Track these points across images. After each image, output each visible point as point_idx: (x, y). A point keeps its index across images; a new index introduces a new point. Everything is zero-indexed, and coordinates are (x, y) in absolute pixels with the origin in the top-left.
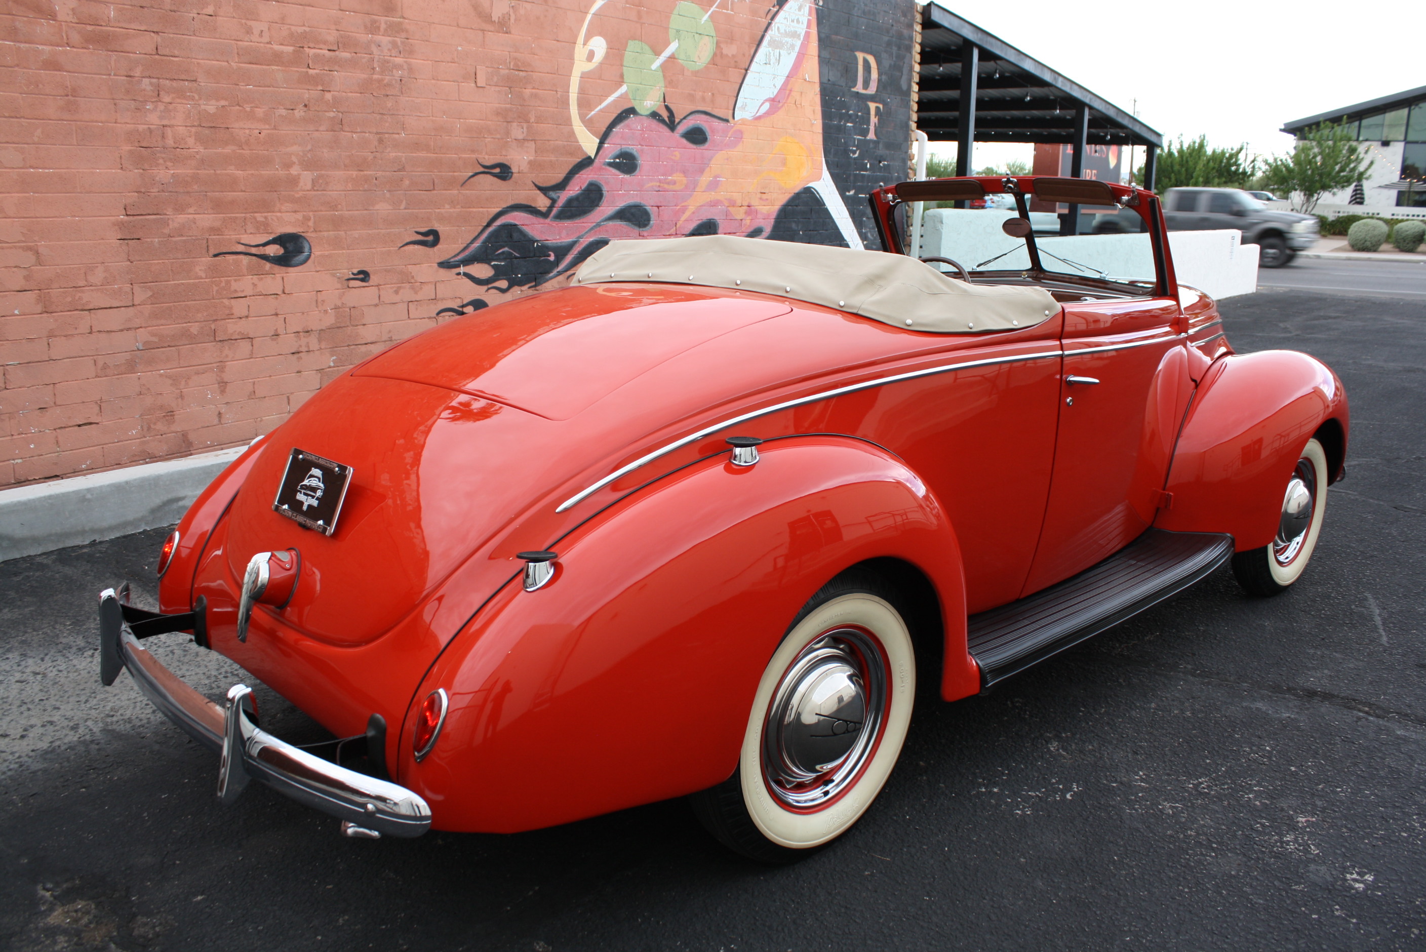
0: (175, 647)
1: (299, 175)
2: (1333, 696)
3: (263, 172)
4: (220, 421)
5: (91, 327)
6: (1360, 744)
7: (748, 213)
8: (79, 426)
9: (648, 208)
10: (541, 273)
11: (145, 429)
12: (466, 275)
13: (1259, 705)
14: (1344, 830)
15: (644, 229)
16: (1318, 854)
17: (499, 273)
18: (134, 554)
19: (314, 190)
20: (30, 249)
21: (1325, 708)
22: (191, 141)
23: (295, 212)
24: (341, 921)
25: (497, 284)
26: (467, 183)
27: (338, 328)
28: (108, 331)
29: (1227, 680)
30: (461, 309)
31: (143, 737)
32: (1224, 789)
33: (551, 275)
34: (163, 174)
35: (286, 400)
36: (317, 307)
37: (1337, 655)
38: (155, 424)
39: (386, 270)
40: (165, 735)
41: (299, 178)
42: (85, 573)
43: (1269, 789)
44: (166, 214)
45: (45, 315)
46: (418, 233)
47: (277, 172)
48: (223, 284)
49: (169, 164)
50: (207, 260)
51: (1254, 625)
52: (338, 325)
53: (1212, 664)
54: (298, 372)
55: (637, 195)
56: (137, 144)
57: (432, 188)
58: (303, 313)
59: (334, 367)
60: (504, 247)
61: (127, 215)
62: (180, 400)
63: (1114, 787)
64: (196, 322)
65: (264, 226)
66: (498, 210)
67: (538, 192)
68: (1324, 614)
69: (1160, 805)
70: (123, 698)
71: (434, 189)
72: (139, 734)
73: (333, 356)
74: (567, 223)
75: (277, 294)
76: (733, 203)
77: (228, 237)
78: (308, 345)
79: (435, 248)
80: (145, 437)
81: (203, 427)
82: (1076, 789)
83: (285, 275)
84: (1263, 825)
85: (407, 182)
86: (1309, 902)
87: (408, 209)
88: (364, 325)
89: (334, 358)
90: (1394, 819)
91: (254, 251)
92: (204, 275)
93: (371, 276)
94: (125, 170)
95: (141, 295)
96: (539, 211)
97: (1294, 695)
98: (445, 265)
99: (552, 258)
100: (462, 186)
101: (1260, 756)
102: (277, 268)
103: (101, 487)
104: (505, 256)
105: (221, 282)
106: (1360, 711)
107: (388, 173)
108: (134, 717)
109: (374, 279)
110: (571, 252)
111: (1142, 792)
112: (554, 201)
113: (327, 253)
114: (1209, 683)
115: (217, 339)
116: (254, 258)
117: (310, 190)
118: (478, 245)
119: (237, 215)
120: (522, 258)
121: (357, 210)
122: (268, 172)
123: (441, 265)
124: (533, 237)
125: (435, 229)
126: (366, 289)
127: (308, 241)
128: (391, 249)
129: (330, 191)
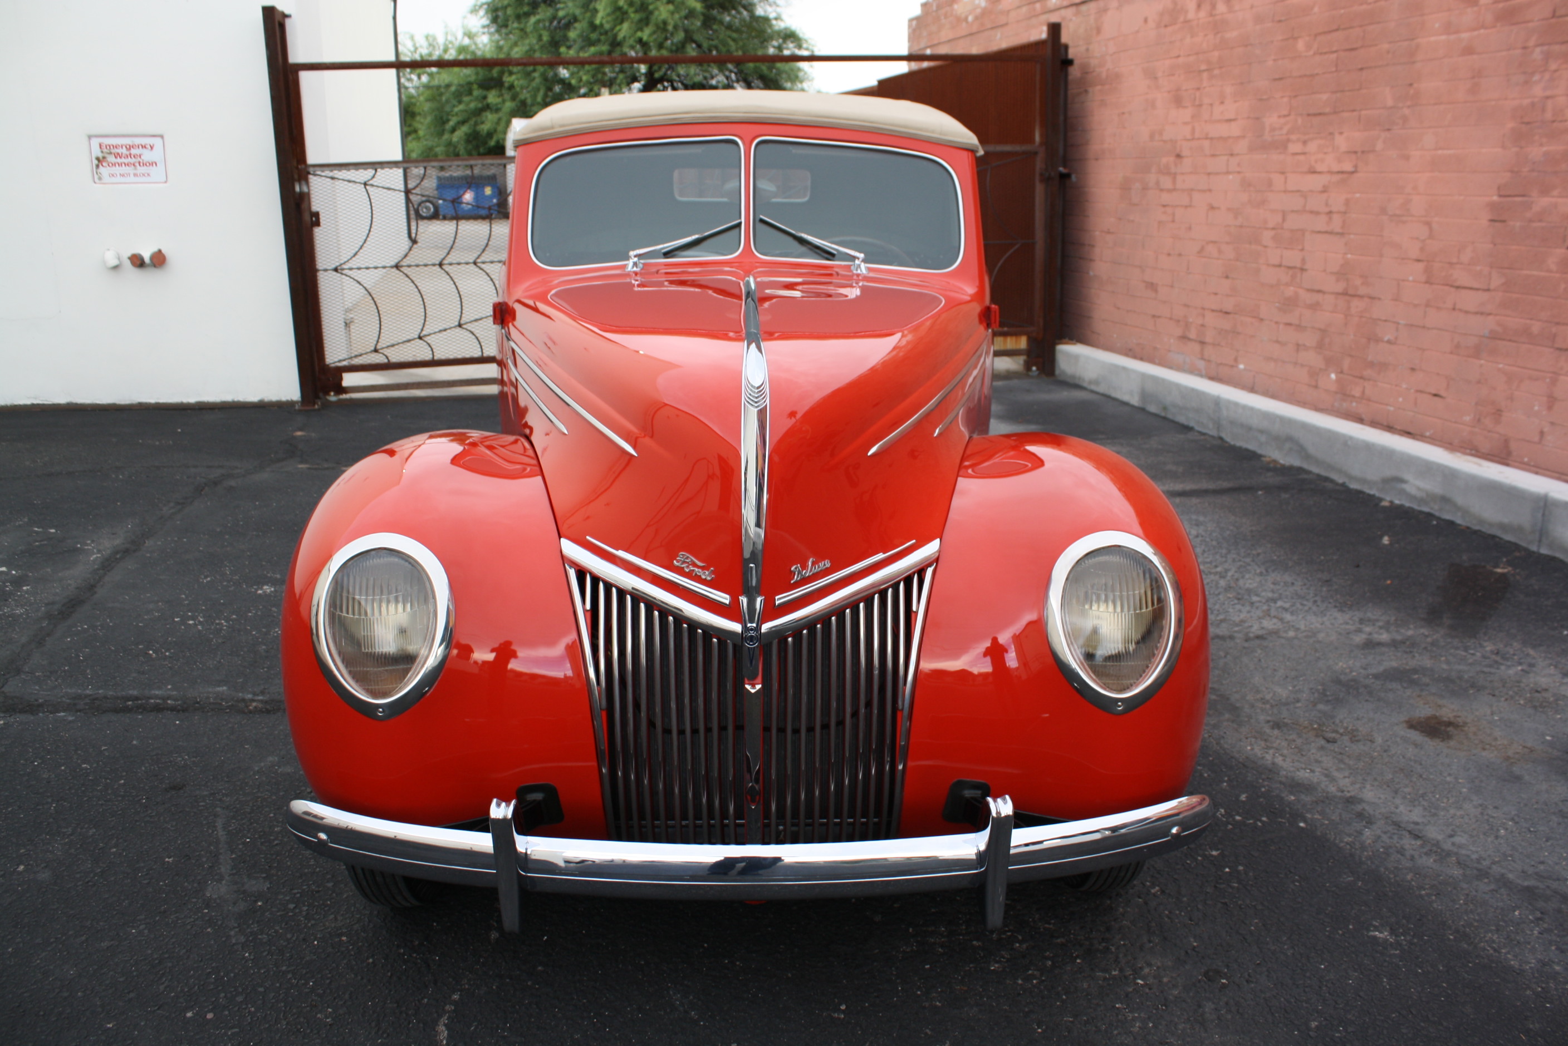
4: (1541, 440)
11: (1476, 420)
28: (1466, 311)
34: (1536, 152)
38: (1485, 418)
45: (1427, 285)
49: (1544, 140)
50: (1562, 252)
56: (1519, 120)
61: (1499, 196)
62: (1509, 401)
64: (1538, 321)
80: (1475, 428)
81: (1524, 440)
92: (1555, 269)
95: (1496, 281)
115: (1555, 345)
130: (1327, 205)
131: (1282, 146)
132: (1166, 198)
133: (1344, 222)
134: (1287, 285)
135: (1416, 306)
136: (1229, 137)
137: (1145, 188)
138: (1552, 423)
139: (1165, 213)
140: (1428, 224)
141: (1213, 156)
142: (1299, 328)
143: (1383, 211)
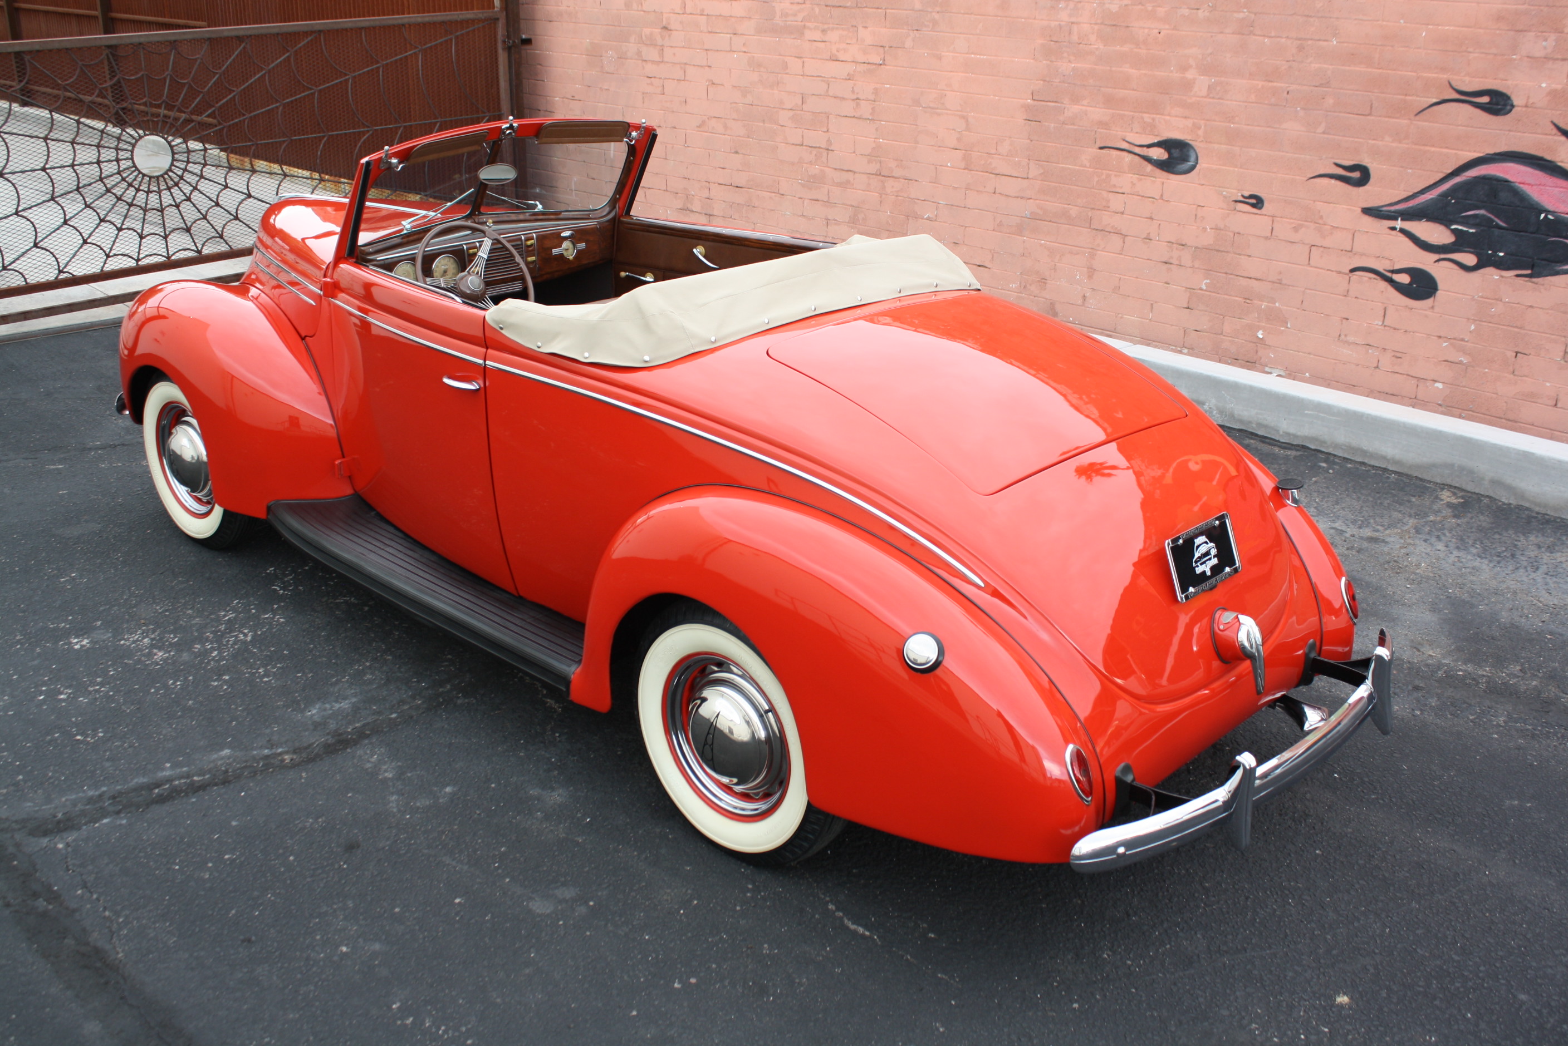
1: (1195, 79)
3: (1157, 73)
4: (1083, 303)
5: (995, 188)
10: (1548, 260)
11: (1022, 287)
12: (1402, 231)
17: (1461, 243)
19: (1210, 98)
20: (963, 117)
22: (1093, 38)
23: (1185, 117)
25: (1458, 257)
26: (1424, 112)
27: (1217, 251)
28: (1006, 195)
30: (1389, 274)
33: (1566, 267)
34: (1066, 67)
35: (1149, 308)
36: (1196, 222)
38: (1031, 285)
39: (1285, 201)
41: (1194, 83)
44: (1063, 103)
45: (966, 171)
46: (1337, 165)
47: (1170, 74)
48: (1104, 177)
49: (1072, 58)
50: (1093, 151)
52: (1218, 248)
54: (1167, 284)
56: (1048, 38)
57: (1368, 112)
58: (1179, 224)
59: (1205, 290)
60: (1477, 207)
61: (1033, 99)
62: (1053, 271)
64: (1076, 206)
65: (1152, 127)
66: (1475, 155)
67: (1559, 135)
71: (1370, 114)
73: (1207, 279)
75: (1154, 198)
77: (1114, 132)
78: (1179, 258)
79: (1361, 188)
80: (1022, 293)
81: (1069, 304)
83: (1165, 181)
85: (1330, 101)
87: (1328, 134)
88: (1250, 256)
89: (1208, 281)
91: (1137, 150)
92: (1088, 165)
93: (1266, 204)
94: (1036, 61)
95: (1034, 171)
96: (1560, 167)
98: (1374, 213)
100: (1416, 115)
102: (1158, 172)
104: (1478, 221)
105: (1103, 174)
107: (1305, 88)
109: (1267, 207)
113: (1214, 167)
115: (1092, 227)
116: (1137, 157)
117: (1205, 97)
118: (1431, 197)
119: (1126, 113)
120: (1512, 230)
121: (1258, 126)
122: (1162, 74)
123: (1367, 211)
124: (1538, 204)
125: (1364, 164)
126: (1257, 216)
127: (1195, 150)
128: (1297, 177)
129: (1228, 100)
130: (853, 92)
131: (799, 32)
132: (650, 69)
133: (873, 109)
134: (810, 163)
135: (955, 188)
136: (731, 16)
137: (622, 57)
138: (1093, 289)
139: (651, 84)
140: (965, 118)
141: (710, 32)
142: (828, 203)
143: (917, 102)
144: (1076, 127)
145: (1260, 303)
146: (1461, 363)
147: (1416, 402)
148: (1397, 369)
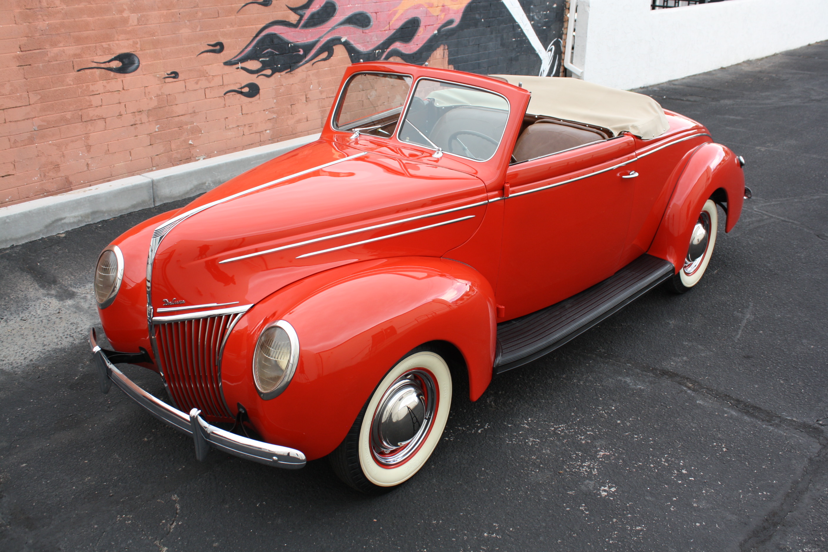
0: (44, 318)
1: (129, 16)
2: (677, 375)
3: (105, 17)
4: (88, 168)
5: (5, 119)
6: (670, 408)
7: (442, 11)
8: (3, 177)
9: (369, 14)
10: (294, 63)
11: (43, 176)
12: (243, 68)
13: (628, 380)
14: (621, 461)
15: (366, 28)
16: (596, 474)
17: (265, 65)
18: (34, 255)
19: (139, 25)
21: (666, 382)
22: (58, 2)
23: (128, 39)
24: (86, 479)
25: (264, 72)
26: (241, 10)
27: (160, 108)
28: (15, 121)
29: (619, 361)
30: (240, 90)
31: (16, 374)
32: (569, 432)
33: (301, 63)
34: (42, 24)
35: (129, 154)
36: (145, 96)
37: (700, 347)
39: (189, 70)
40: (27, 373)
41: (129, 19)
42: (5, 268)
43: (596, 434)
44: (46, 49)
46: (209, 45)
47: (114, 16)
48: (85, 88)
49: (45, 18)
50: (74, 74)
51: (663, 323)
52: (160, 106)
53: (618, 350)
54: (135, 136)
55: (360, 6)
56: (24, 8)
57: (217, 16)
58: (137, 101)
59: (158, 131)
60: (267, 49)
61: (21, 51)
62: (62, 158)
63: (508, 426)
64: (69, 111)
65: (109, 50)
66: (262, 26)
67: (290, 11)
68: (713, 317)
69: (527, 439)
70: (11, 350)
71: (219, 17)
72: (15, 372)
73: (157, 125)
74: (311, 30)
75: (119, 91)
76: (431, 5)
77: (86, 59)
78: (141, 120)
79: (222, 54)
80: (43, 181)
81: (78, 173)
82: (486, 427)
83: (123, 78)
84: (577, 455)
85: (200, 14)
86: (571, 501)
87: (202, 31)
88: (176, 105)
89: (158, 126)
90: (653, 456)
91: (103, 66)
92: (72, 83)
93: (180, 75)
94: (18, 24)
95: (34, 98)
96: (292, 23)
97: (654, 374)
98: (228, 63)
99: (301, 52)
100: (238, 12)
101: (605, 413)
102: (118, 75)
103: (15, 215)
104: (269, 54)
105: (83, 86)
106: (686, 386)
107: (187, 10)
108: (14, 362)
109: (181, 76)
110: (315, 48)
111: (523, 430)
112: (301, 16)
113: (150, 63)
114: (607, 363)
115: (83, 120)
116: (103, 70)
117: (137, 25)
118: (250, 49)
119: (91, 45)
120: (281, 54)
121: (168, 35)
122: (108, 17)
123: (226, 64)
124: (287, 41)
125: (220, 41)
126: (177, 82)
127: (137, 57)
128: (192, 56)
129: (150, 24)
138: (92, 158)
144: (58, 62)
145: (186, 126)
146: (274, 118)
147: (261, 143)
148: (252, 132)
